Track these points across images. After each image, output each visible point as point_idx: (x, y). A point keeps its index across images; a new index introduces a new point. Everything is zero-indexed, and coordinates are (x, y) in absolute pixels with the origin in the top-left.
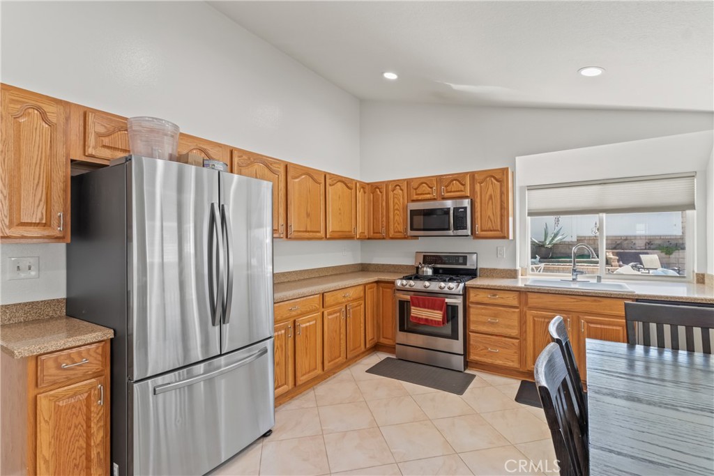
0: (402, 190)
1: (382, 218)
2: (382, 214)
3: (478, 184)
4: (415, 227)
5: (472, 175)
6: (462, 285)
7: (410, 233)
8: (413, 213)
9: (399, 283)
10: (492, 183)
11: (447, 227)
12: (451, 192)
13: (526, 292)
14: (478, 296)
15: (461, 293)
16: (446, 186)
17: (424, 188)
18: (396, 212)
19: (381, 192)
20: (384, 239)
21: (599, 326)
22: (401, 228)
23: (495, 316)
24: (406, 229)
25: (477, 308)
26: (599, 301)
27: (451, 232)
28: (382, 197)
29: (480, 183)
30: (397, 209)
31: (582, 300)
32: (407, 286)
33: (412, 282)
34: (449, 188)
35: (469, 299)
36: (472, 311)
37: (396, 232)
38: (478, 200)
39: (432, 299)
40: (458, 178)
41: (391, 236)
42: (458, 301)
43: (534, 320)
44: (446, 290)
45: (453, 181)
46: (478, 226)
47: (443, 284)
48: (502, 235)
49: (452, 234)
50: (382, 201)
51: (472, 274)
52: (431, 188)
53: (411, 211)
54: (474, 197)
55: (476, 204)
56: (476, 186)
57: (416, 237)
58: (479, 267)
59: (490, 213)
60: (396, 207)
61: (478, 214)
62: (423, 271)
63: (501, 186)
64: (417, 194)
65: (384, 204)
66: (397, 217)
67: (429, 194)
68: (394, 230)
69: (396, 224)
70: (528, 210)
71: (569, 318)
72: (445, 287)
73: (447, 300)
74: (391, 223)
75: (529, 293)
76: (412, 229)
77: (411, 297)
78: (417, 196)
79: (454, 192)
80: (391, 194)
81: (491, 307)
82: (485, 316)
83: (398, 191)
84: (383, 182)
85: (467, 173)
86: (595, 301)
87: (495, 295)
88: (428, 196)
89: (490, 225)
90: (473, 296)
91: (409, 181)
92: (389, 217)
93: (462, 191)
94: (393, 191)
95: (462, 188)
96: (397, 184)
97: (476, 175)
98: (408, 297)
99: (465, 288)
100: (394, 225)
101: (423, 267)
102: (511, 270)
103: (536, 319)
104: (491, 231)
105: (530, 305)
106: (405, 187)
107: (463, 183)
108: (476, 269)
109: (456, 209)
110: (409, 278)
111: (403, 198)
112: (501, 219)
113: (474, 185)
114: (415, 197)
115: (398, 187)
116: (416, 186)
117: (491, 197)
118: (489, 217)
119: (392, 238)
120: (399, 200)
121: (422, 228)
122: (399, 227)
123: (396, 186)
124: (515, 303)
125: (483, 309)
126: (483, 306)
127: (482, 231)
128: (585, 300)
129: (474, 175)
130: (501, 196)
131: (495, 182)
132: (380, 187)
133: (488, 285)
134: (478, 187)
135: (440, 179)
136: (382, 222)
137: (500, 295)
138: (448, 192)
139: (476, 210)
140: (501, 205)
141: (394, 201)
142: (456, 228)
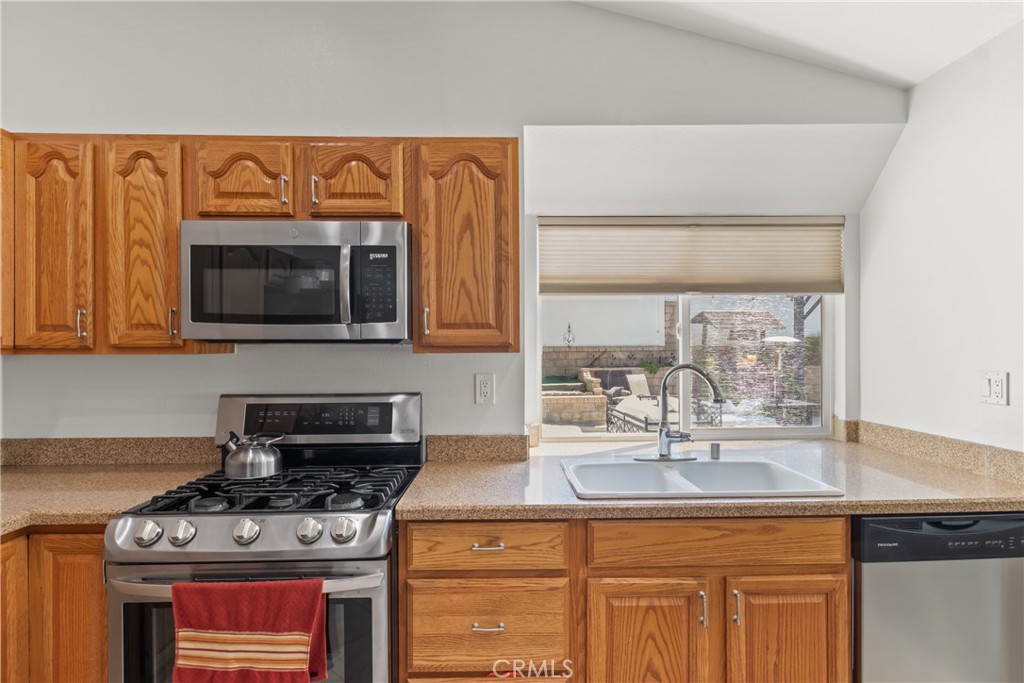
0: (161, 173)
1: (77, 272)
2: (76, 256)
3: (431, 180)
4: (211, 307)
5: (414, 148)
6: (384, 520)
7: (192, 330)
8: (208, 258)
9: (122, 534)
10: (472, 181)
11: (326, 312)
12: (342, 195)
13: (586, 522)
14: (441, 550)
15: (383, 551)
16: (327, 176)
17: (246, 176)
18: (136, 250)
19: (73, 175)
20: (84, 349)
21: (774, 601)
22: (156, 312)
23: (494, 611)
24: (176, 315)
25: (437, 591)
26: (776, 530)
27: (342, 330)
28: (77, 191)
29: (438, 176)
30: (141, 243)
31: (734, 532)
32: (164, 546)
33: (183, 527)
34: (336, 184)
35: (407, 563)
36: (419, 603)
37: (138, 326)
38: (430, 229)
39: (269, 589)
40: (367, 154)
41: (114, 339)
42: (373, 582)
43: (610, 607)
44: (327, 546)
45: (348, 159)
46: (429, 311)
47: (312, 524)
48: (500, 340)
49: (347, 336)
50: (79, 204)
51: (409, 458)
52: (274, 176)
53: (195, 249)
54: (418, 219)
55: (424, 241)
56: (424, 184)
57: (225, 344)
58: (424, 434)
59: (464, 271)
60: (139, 232)
61: (429, 274)
62: (243, 465)
63: (498, 192)
64: (221, 195)
65: (87, 219)
66: (140, 273)
67: (265, 195)
68: (129, 318)
69: (138, 297)
70: (541, 278)
71: (702, 586)
72: (321, 533)
73: (329, 586)
74: (117, 292)
75: (595, 524)
76: (199, 315)
77: (176, 591)
78: (220, 201)
79: (353, 196)
80: (115, 184)
81: (481, 583)
82: (463, 614)
83: (144, 170)
84: (84, 138)
85: (396, 141)
86: (765, 530)
87: (493, 541)
88: (263, 204)
89: (465, 308)
90: (421, 553)
91: (188, 146)
92: (106, 269)
93: (377, 196)
94: (125, 173)
95: (381, 187)
96: (141, 151)
97: (423, 149)
98: (164, 592)
99: (397, 528)
100: (129, 297)
101: (242, 448)
102: (510, 439)
103: (616, 603)
104: (468, 326)
105: (598, 561)
106: (172, 165)
107: (384, 169)
108: (420, 443)
109: (359, 253)
110: (173, 505)
111: (166, 203)
112: (499, 292)
113: (418, 181)
114: (213, 204)
115: (144, 163)
116: (216, 166)
117: (468, 223)
118: (463, 283)
119: (120, 349)
120: (149, 209)
121: (261, 312)
122: (147, 306)
123: (138, 155)
124: (557, 560)
125: (453, 591)
126: (454, 582)
127: (442, 325)
128: (742, 531)
129: (417, 151)
130: (498, 221)
131: (481, 176)
132: (68, 154)
133: (473, 510)
134: (428, 186)
135: (303, 149)
136: (77, 286)
137: (510, 537)
138: (333, 196)
139: (424, 261)
140: (498, 248)
141: (127, 213)
142: (360, 314)
